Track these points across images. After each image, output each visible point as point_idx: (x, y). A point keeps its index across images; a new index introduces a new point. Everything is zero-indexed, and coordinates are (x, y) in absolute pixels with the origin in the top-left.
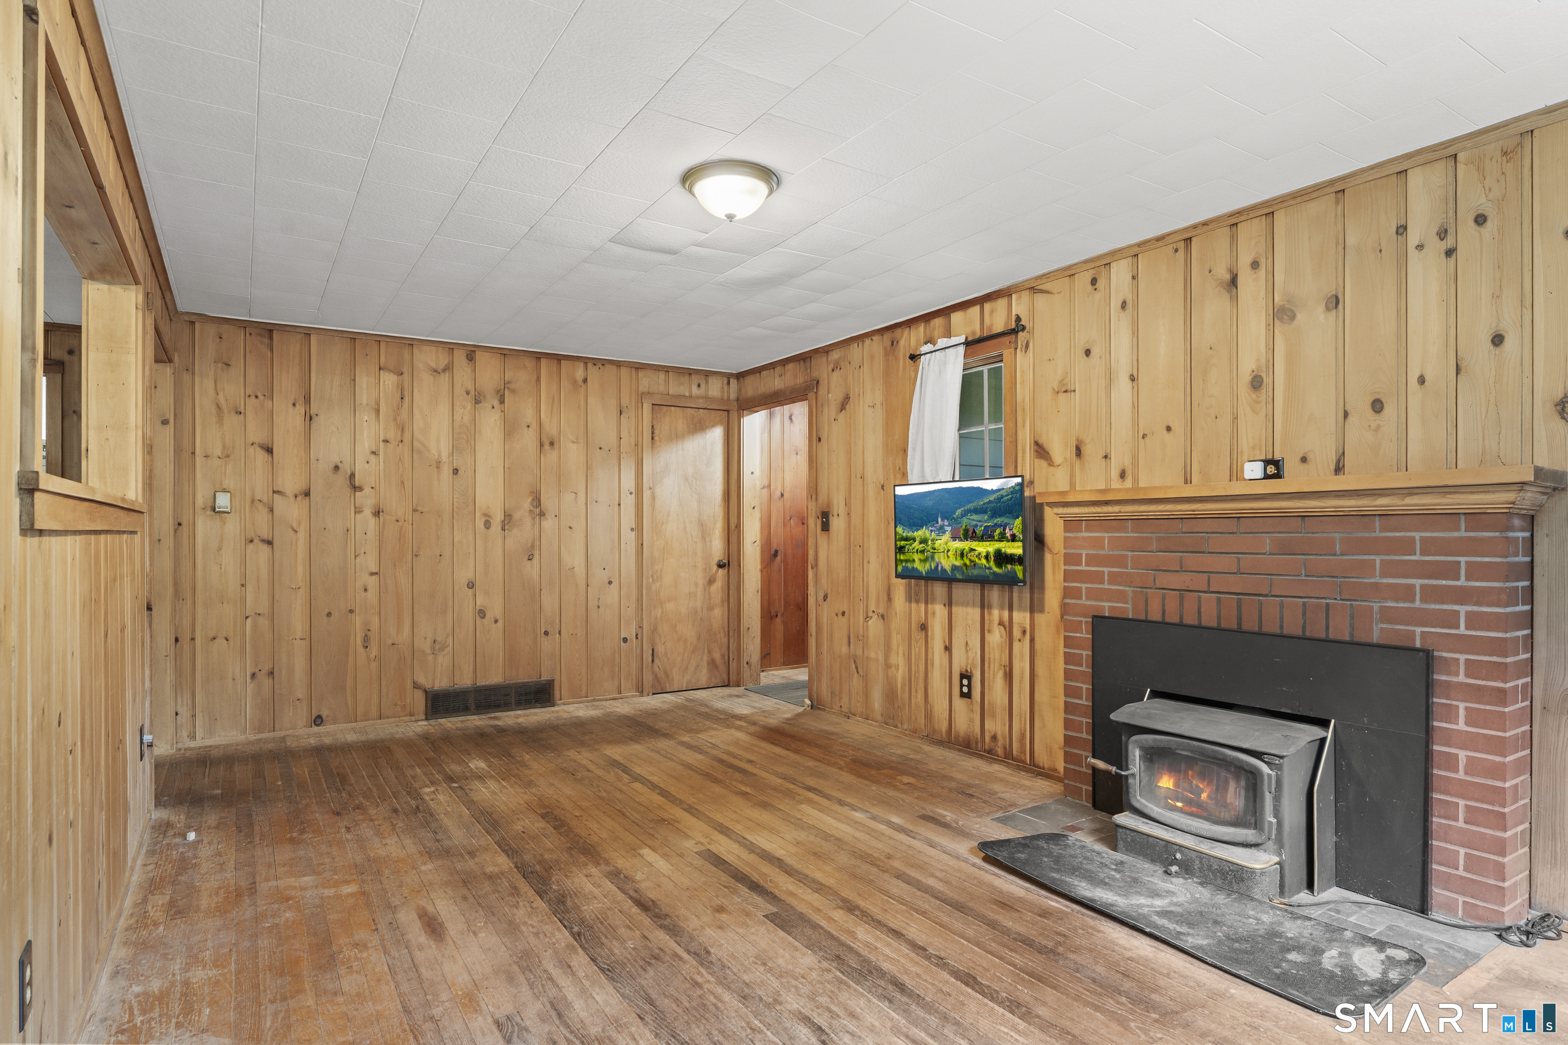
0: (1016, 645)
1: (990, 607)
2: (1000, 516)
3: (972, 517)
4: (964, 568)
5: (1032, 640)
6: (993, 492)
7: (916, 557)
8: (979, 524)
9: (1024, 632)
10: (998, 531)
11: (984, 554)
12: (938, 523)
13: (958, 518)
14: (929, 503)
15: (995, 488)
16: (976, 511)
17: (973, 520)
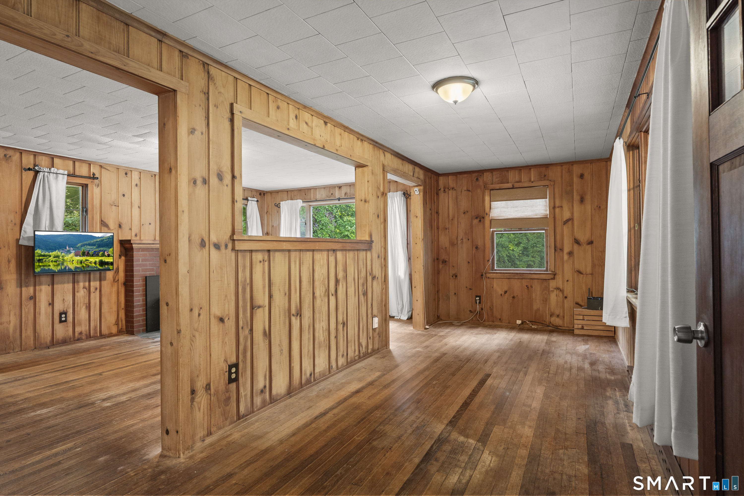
0: (92, 295)
1: (78, 282)
2: (102, 247)
3: (87, 247)
4: (82, 268)
5: (100, 291)
6: (98, 237)
7: (51, 264)
8: (91, 250)
9: (96, 289)
10: (101, 253)
11: (94, 262)
12: (66, 249)
13: (79, 247)
14: (61, 240)
15: (99, 236)
16: (89, 245)
17: (88, 248)
